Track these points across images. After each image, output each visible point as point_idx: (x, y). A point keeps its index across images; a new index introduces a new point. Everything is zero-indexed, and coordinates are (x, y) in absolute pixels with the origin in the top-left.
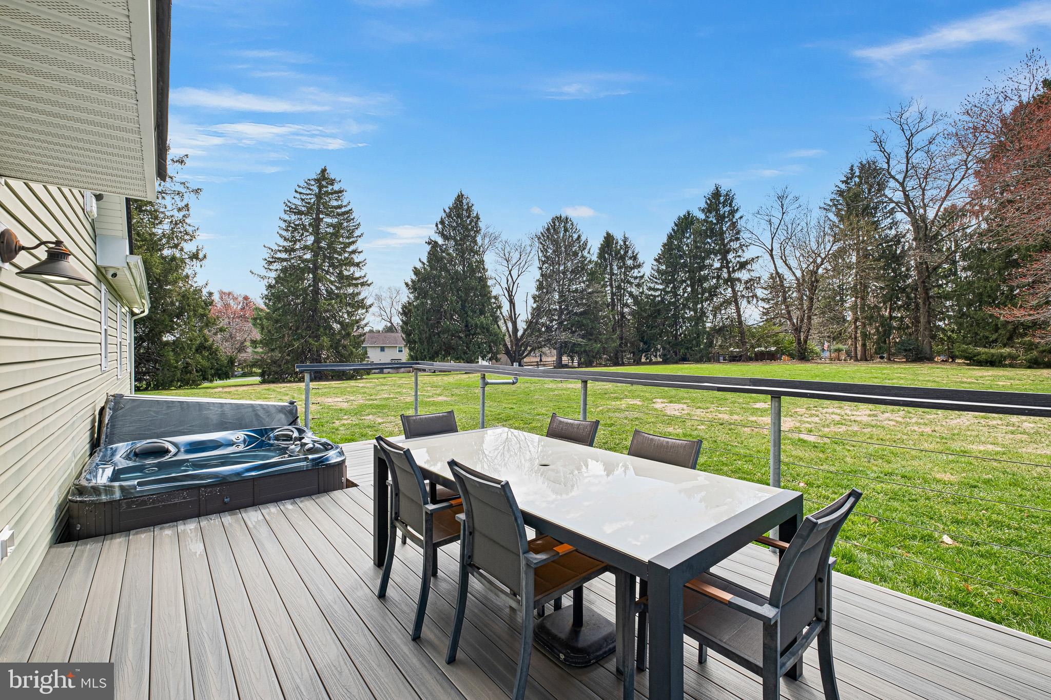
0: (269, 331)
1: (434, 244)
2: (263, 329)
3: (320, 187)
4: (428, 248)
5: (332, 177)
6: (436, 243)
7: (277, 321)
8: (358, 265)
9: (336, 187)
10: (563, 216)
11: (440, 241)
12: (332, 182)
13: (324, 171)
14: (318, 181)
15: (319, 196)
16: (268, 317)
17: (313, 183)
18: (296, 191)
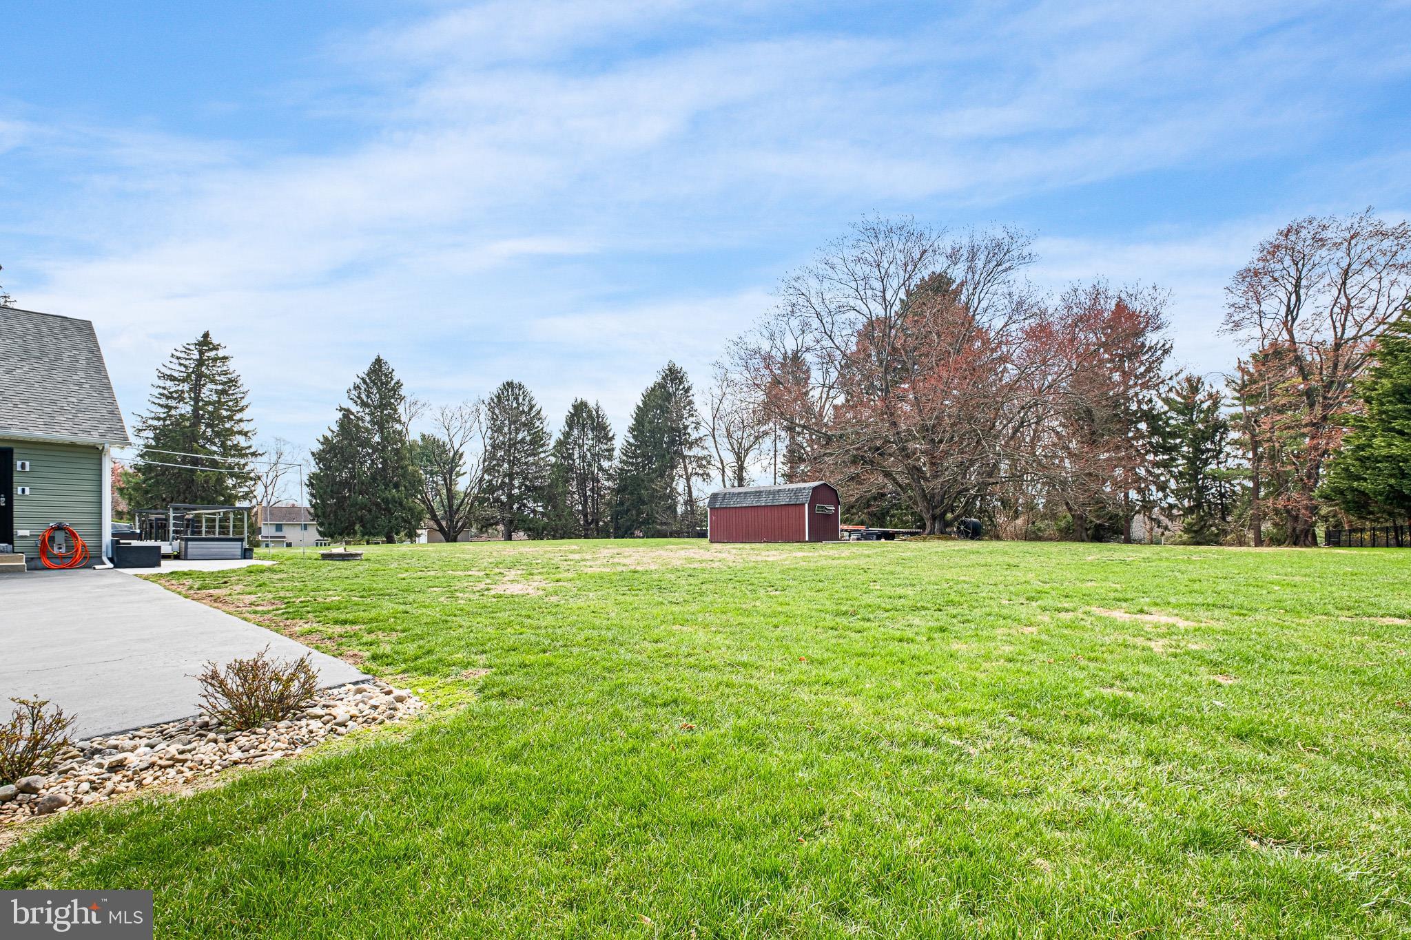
0: (138, 503)
1: (347, 413)
2: (130, 499)
3: (201, 353)
4: (340, 415)
5: (215, 342)
6: (348, 410)
7: (147, 492)
8: (246, 434)
9: (221, 353)
10: (515, 382)
11: (355, 409)
12: (216, 348)
13: (206, 335)
14: (200, 344)
15: (201, 362)
16: (137, 487)
17: (192, 347)
18: (173, 356)
